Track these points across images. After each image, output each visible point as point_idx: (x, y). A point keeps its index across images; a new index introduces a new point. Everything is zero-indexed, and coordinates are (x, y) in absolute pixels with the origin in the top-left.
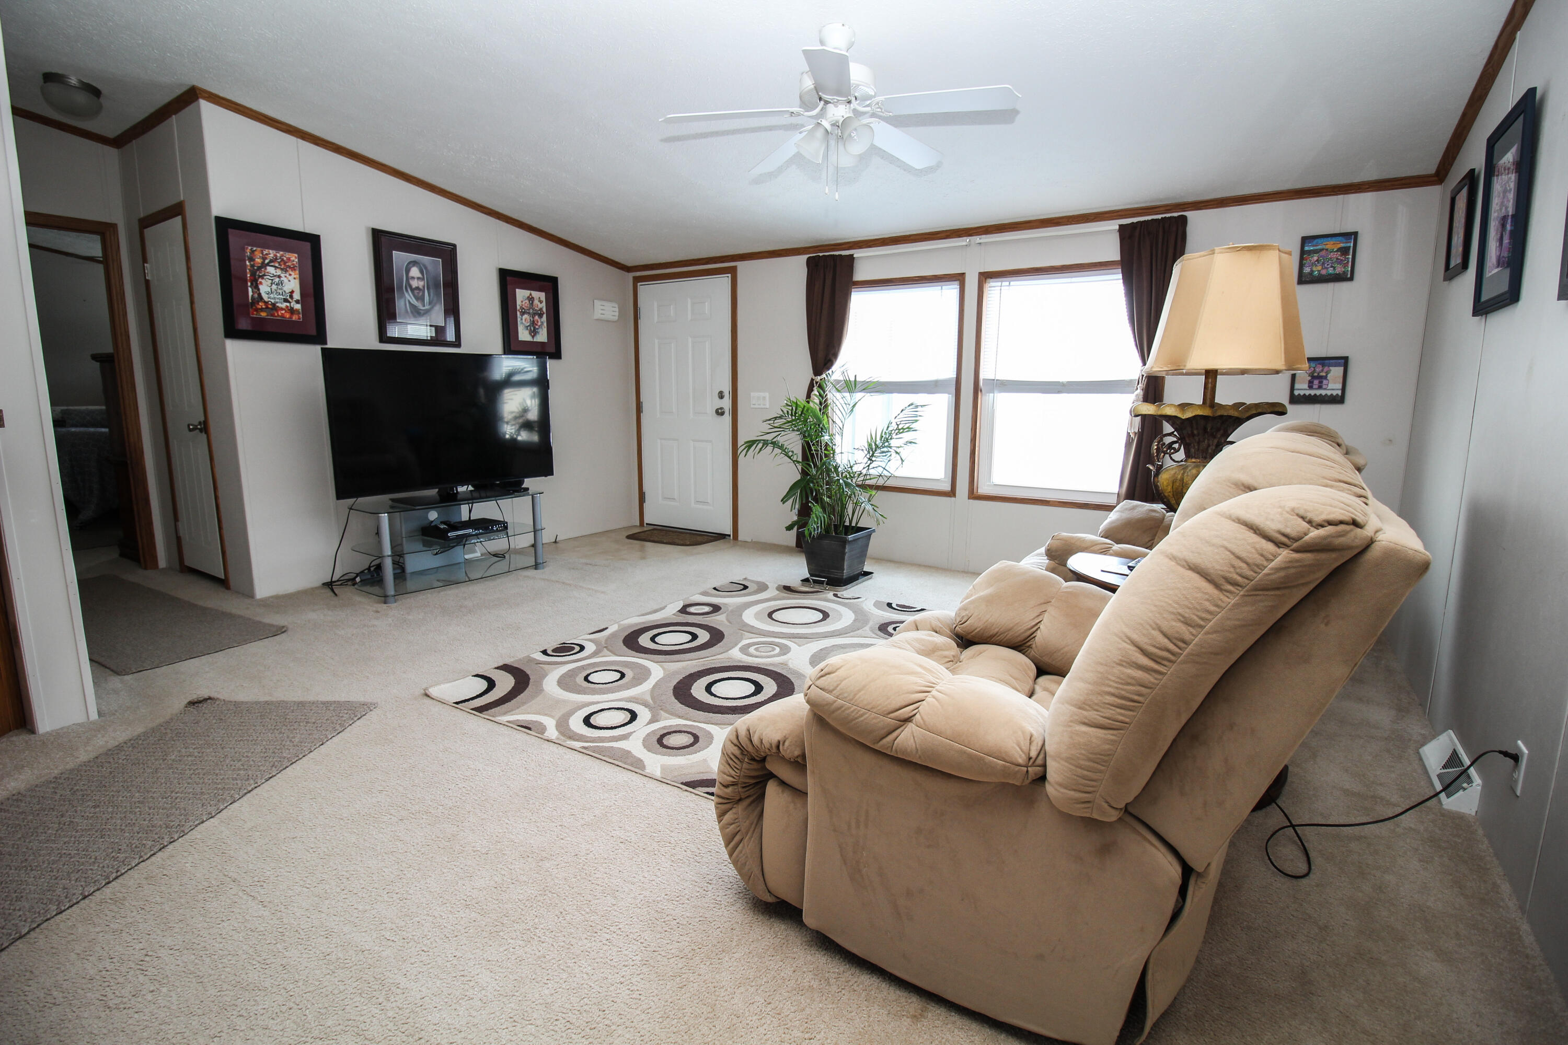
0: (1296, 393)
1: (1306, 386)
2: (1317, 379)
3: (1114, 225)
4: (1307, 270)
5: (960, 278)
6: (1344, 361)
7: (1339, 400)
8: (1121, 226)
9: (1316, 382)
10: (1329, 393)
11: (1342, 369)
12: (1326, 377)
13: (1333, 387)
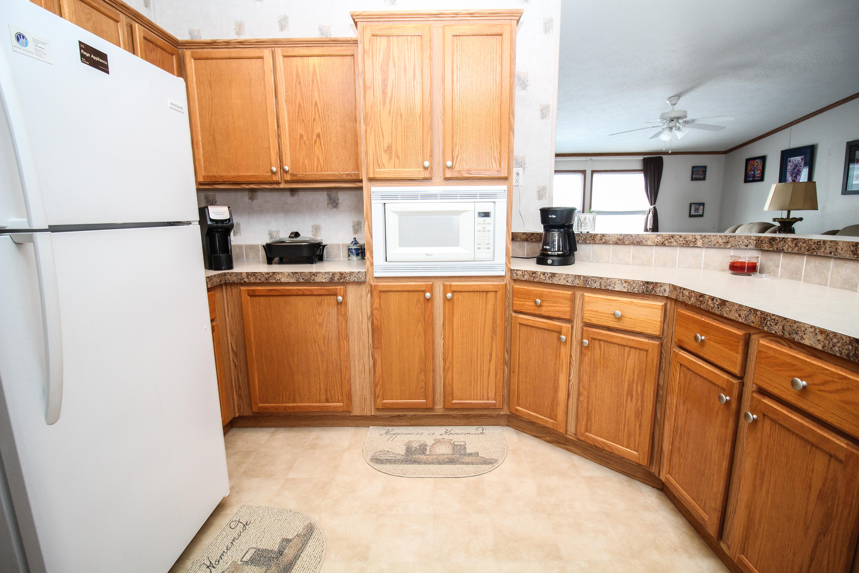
0: (691, 214)
1: (693, 212)
2: (697, 210)
3: (641, 158)
4: (694, 176)
5: (584, 172)
6: (703, 204)
7: (702, 216)
8: (644, 158)
9: (696, 211)
10: (699, 214)
11: (703, 207)
12: (698, 209)
13: (700, 212)
